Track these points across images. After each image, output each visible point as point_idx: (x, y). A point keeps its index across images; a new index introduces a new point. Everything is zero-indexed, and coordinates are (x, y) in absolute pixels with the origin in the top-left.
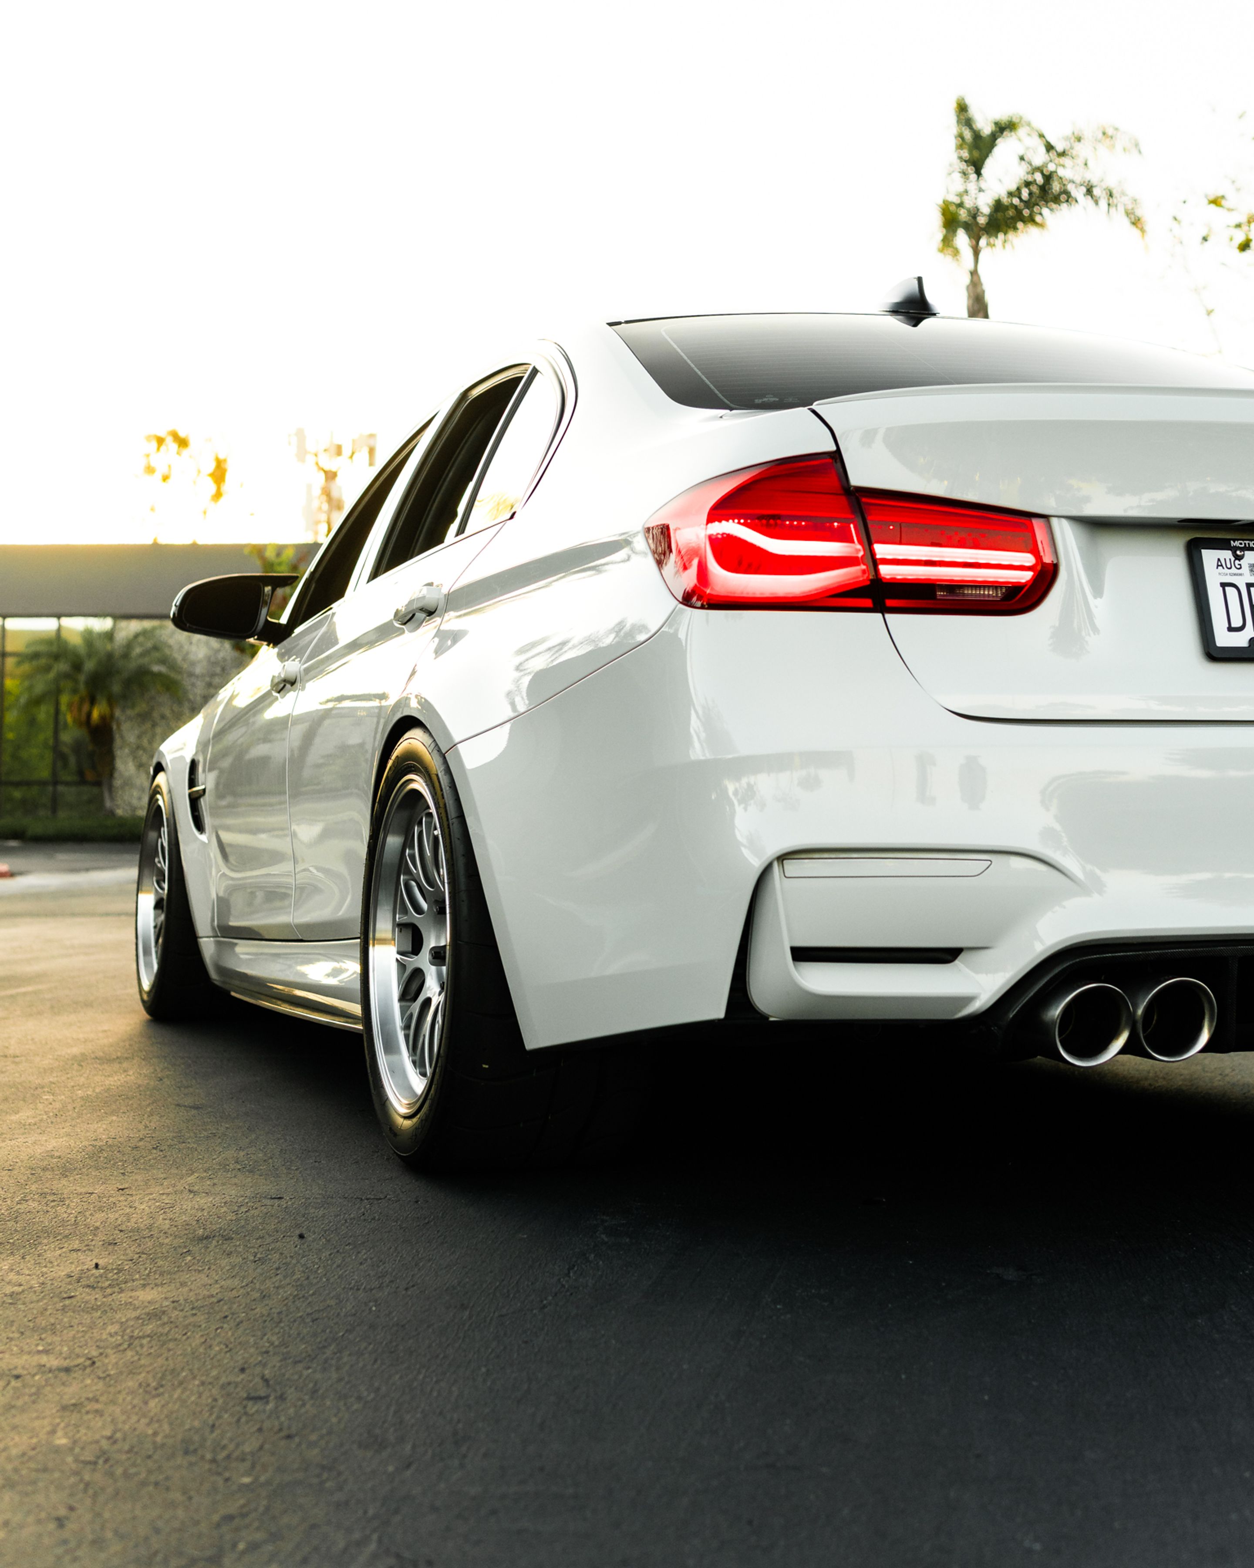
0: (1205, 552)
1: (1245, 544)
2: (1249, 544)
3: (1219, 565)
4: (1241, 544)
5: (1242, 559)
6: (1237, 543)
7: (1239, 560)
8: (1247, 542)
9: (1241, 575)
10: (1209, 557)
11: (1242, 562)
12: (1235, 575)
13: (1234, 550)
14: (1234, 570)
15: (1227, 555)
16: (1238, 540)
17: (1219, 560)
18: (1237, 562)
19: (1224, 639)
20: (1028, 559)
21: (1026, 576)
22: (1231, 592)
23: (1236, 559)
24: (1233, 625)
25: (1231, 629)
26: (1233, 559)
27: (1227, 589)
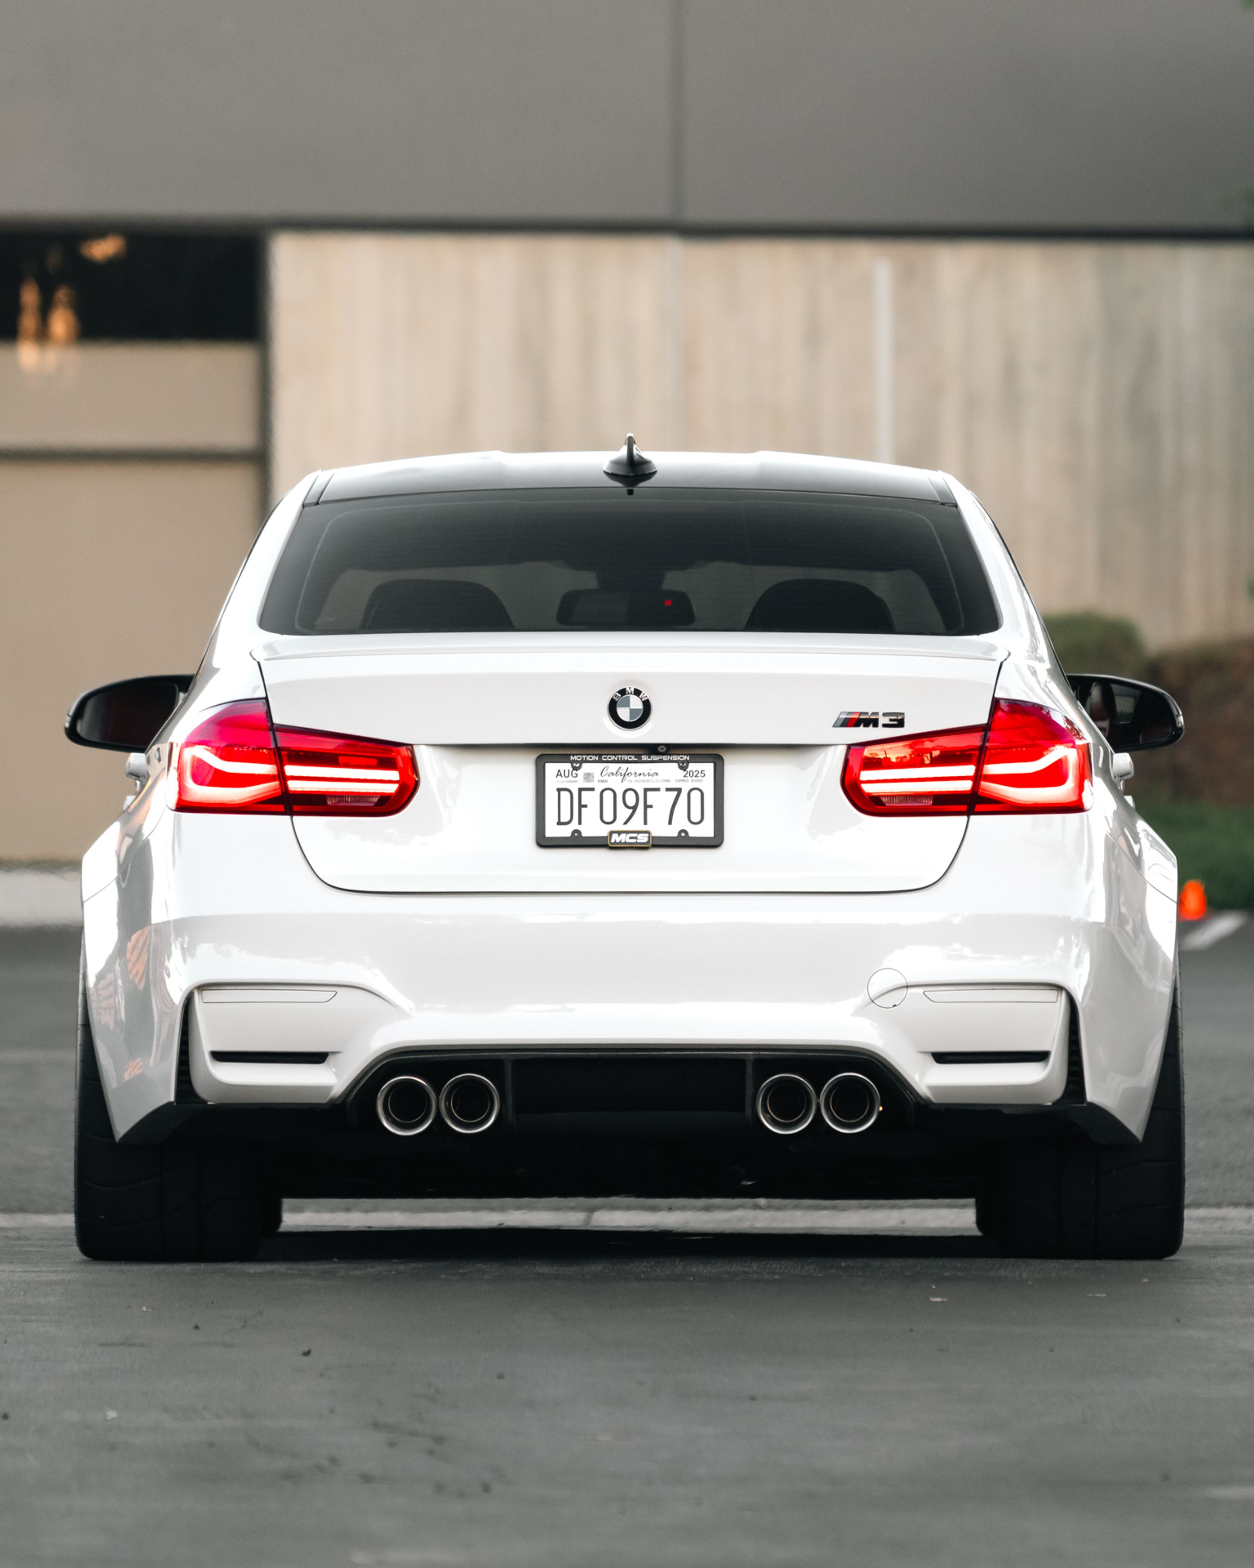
0: (548, 765)
1: (583, 758)
2: (586, 758)
3: (559, 774)
4: (579, 758)
5: (579, 769)
6: (576, 758)
7: (577, 770)
8: (584, 757)
9: (576, 782)
10: (551, 768)
11: (579, 772)
12: (571, 782)
13: (572, 762)
14: (571, 778)
15: (567, 766)
16: (577, 755)
17: (559, 771)
18: (575, 772)
19: (552, 831)
20: (395, 775)
21: (392, 789)
22: (565, 795)
23: (574, 769)
24: (562, 820)
25: (559, 823)
26: (571, 769)
27: (562, 793)
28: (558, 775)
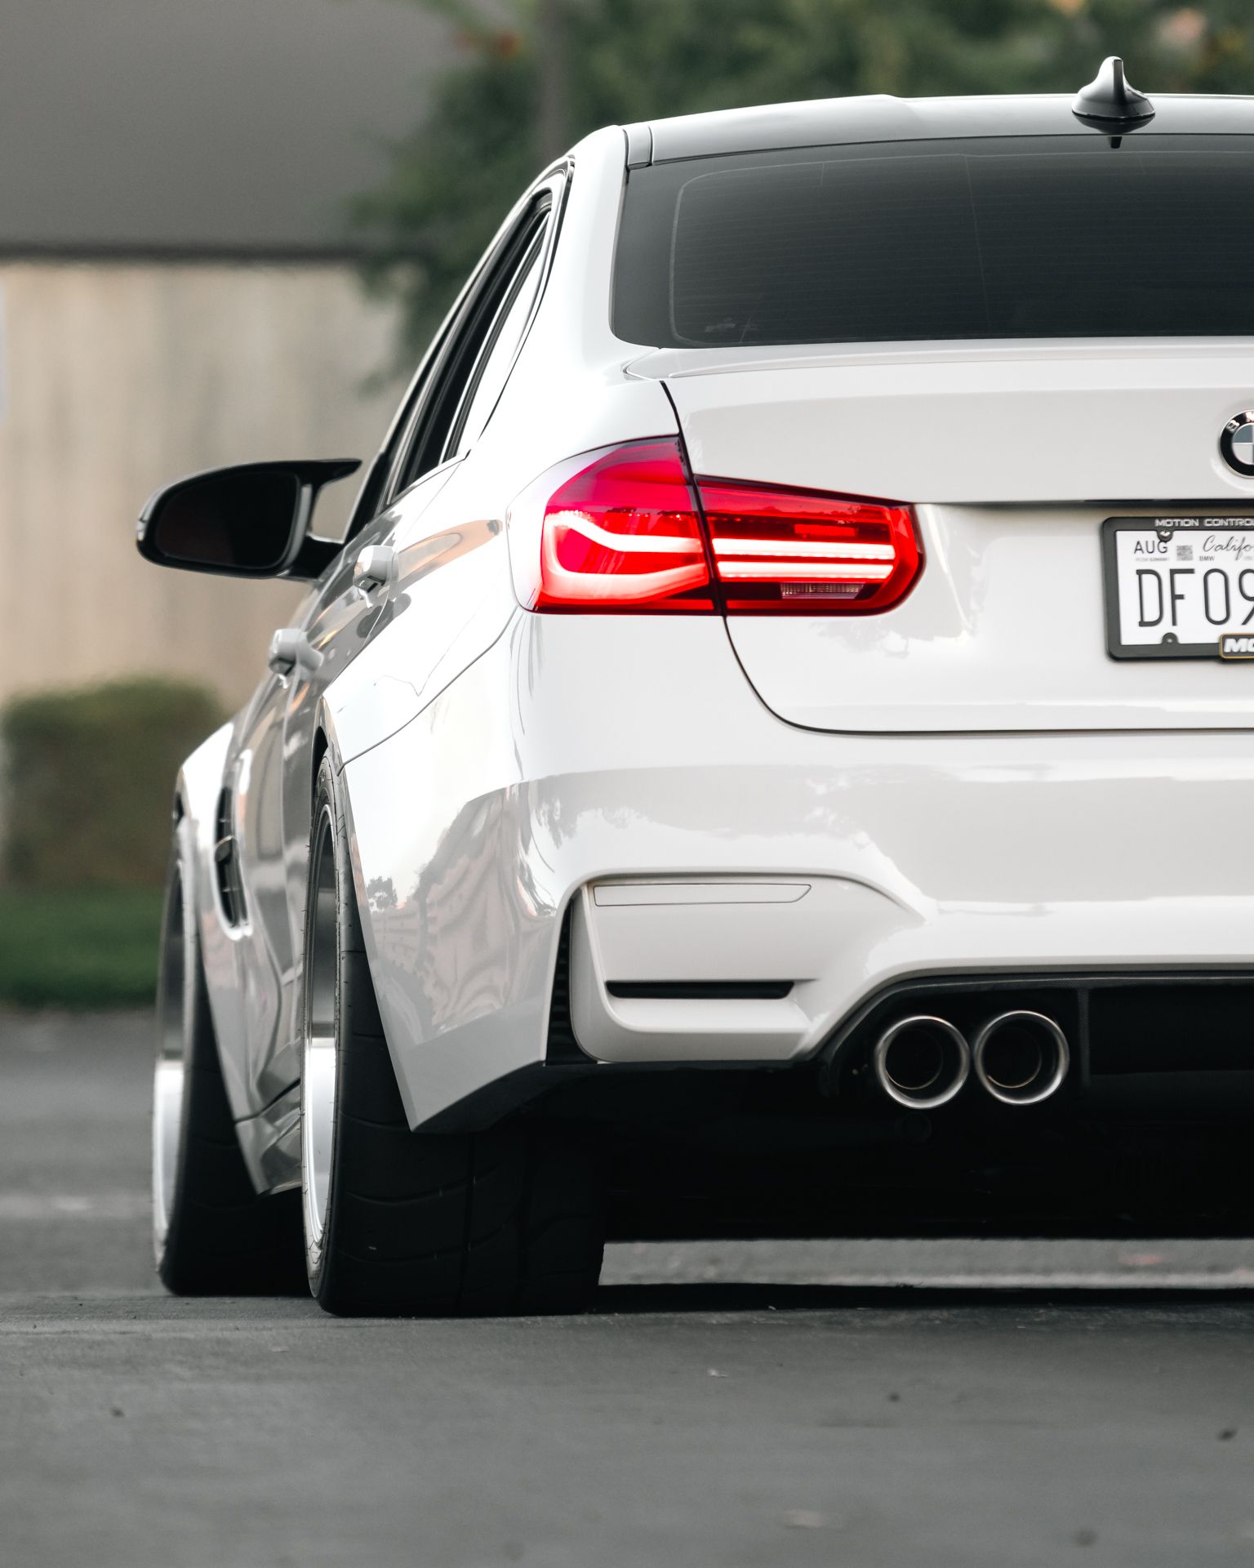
0: (1121, 535)
1: (1174, 523)
2: (1179, 522)
3: (1138, 548)
4: (1168, 523)
5: (1169, 540)
6: (1164, 523)
7: (1166, 542)
8: (1177, 521)
9: (1165, 559)
10: (1126, 540)
11: (1169, 544)
12: (1157, 559)
13: (1158, 530)
14: (1157, 554)
15: (1150, 536)
16: (1165, 518)
17: (1138, 543)
18: (1162, 544)
19: (1132, 635)
20: (886, 551)
21: (883, 572)
22: (1149, 581)
23: (1161, 541)
24: (1147, 619)
25: (1142, 624)
26: (1157, 541)
27: (1144, 576)
28: (1136, 550)
